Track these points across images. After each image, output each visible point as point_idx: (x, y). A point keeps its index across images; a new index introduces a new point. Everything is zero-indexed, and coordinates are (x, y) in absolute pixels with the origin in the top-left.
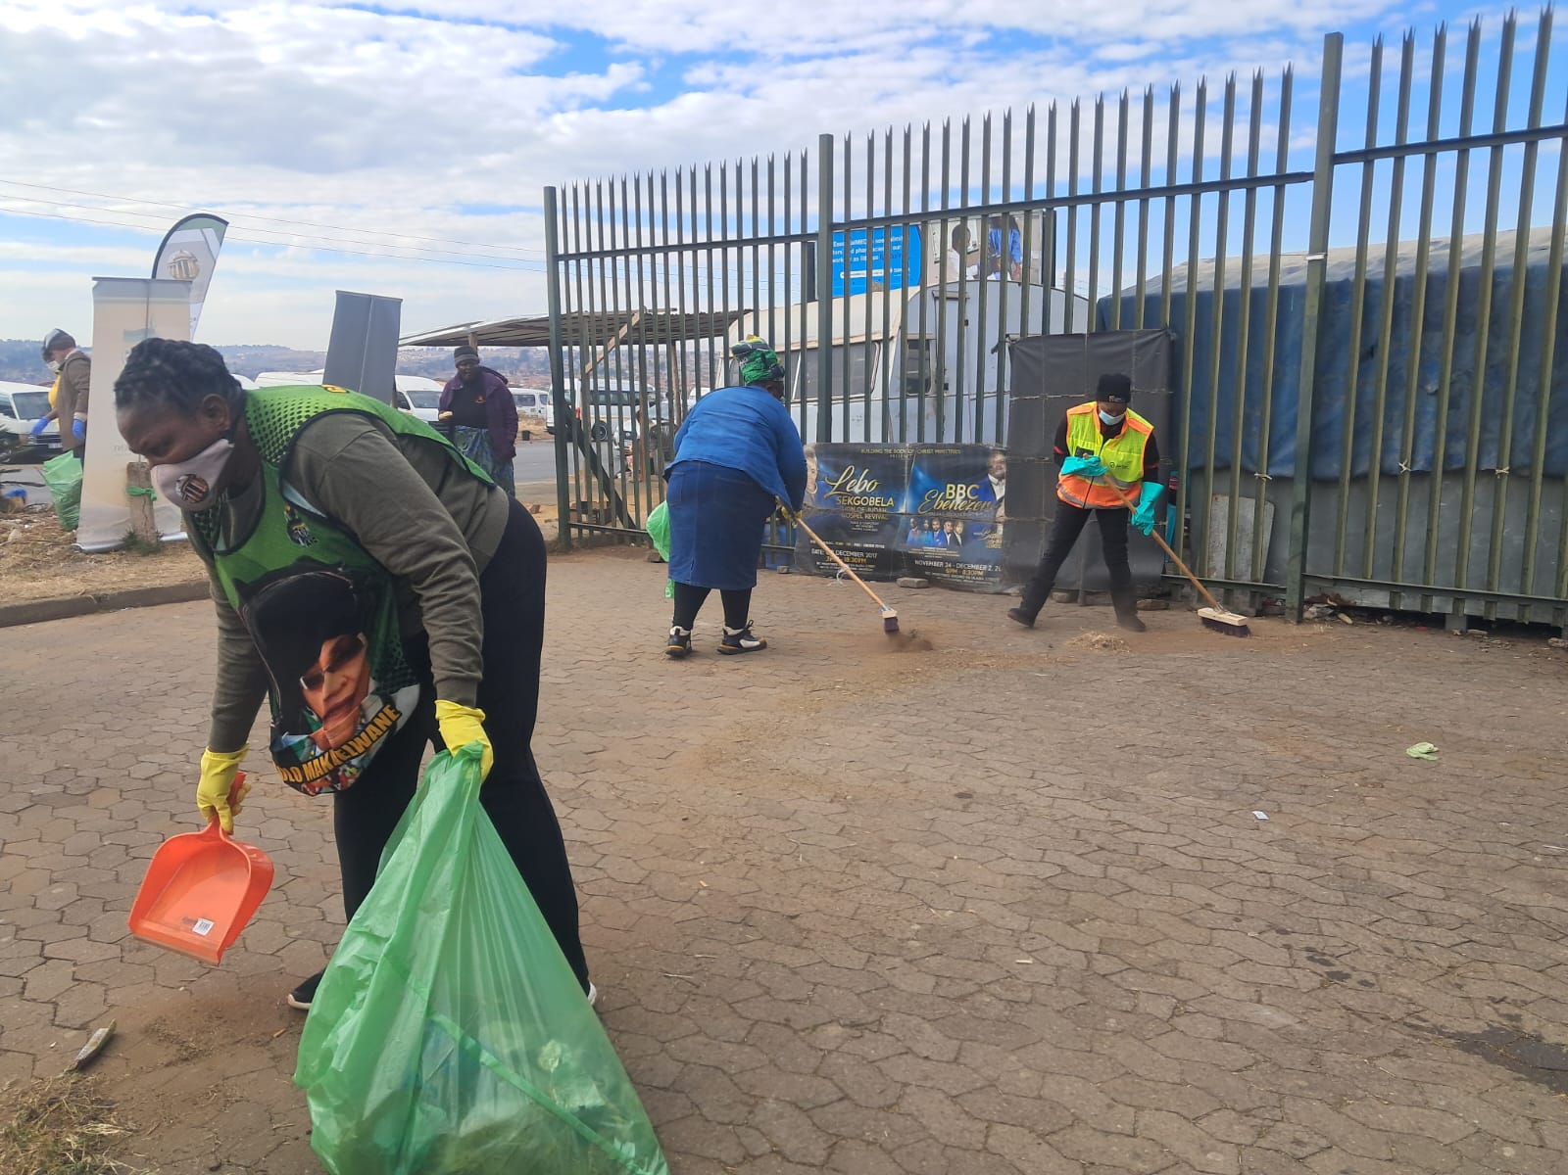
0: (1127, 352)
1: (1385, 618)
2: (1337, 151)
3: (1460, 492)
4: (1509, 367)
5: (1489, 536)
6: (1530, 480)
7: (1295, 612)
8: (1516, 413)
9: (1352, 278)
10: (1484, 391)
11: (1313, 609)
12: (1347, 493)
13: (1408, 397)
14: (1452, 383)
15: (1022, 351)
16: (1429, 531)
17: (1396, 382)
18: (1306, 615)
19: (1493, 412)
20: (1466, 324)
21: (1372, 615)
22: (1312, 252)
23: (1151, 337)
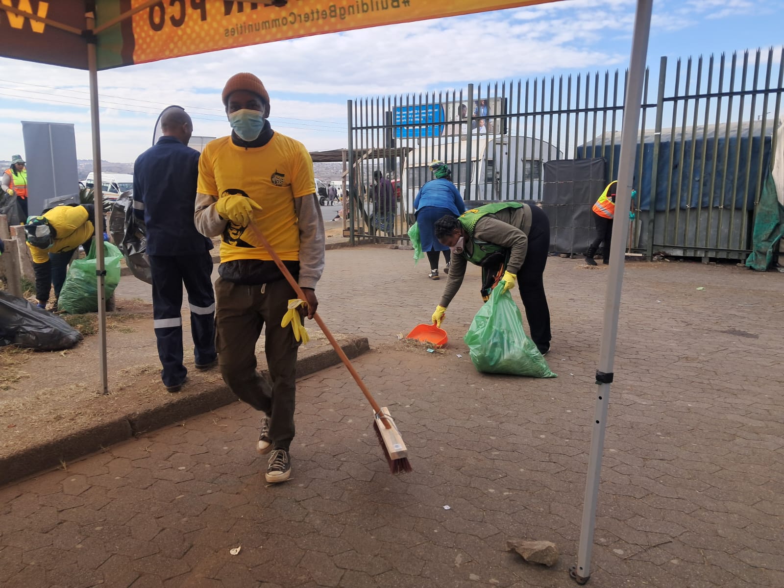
0: (589, 166)
1: (681, 260)
2: (665, 97)
3: (707, 214)
4: (723, 172)
5: (716, 229)
6: (730, 210)
7: (650, 258)
8: (725, 189)
9: (670, 140)
10: (715, 180)
11: (656, 257)
12: (668, 216)
13: (689, 182)
14: (704, 177)
15: (549, 166)
16: (696, 228)
17: (685, 177)
18: (653, 259)
19: (718, 187)
20: (709, 157)
21: (677, 258)
22: (656, 132)
23: (598, 161)
